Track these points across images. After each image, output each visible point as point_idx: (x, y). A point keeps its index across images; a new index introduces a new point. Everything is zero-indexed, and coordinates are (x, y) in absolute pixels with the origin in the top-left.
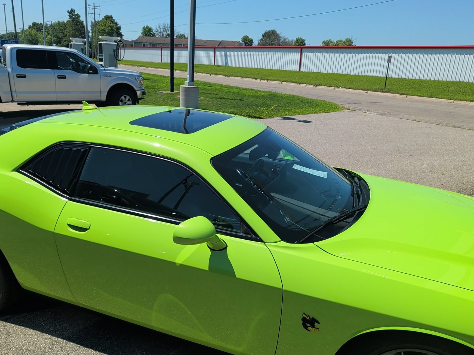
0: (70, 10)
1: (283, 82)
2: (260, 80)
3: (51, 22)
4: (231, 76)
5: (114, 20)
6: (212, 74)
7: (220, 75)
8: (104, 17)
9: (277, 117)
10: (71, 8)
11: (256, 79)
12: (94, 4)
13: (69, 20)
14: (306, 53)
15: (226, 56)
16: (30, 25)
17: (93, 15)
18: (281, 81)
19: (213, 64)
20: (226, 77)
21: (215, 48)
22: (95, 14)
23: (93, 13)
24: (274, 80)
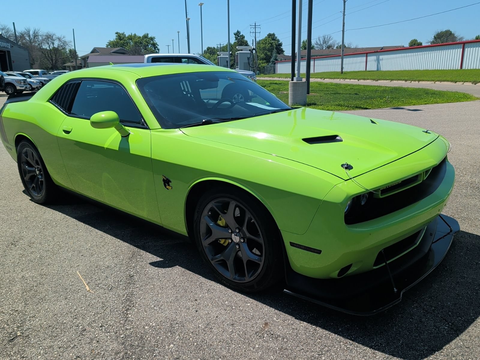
0: (236, 31)
1: (436, 81)
2: (410, 81)
3: (220, 44)
4: (380, 80)
5: (276, 38)
6: (360, 79)
7: (369, 79)
8: (267, 36)
9: (387, 107)
10: (237, 30)
11: (406, 81)
12: (255, 24)
13: (236, 41)
14: (469, 49)
15: (378, 60)
16: (205, 50)
17: (254, 34)
18: (434, 81)
19: (365, 70)
20: (374, 81)
21: (367, 53)
22: (255, 33)
23: (254, 32)
24: (426, 81)
